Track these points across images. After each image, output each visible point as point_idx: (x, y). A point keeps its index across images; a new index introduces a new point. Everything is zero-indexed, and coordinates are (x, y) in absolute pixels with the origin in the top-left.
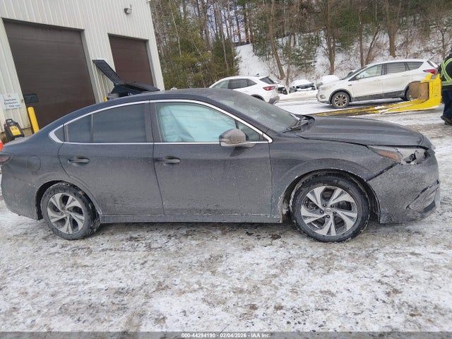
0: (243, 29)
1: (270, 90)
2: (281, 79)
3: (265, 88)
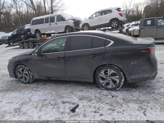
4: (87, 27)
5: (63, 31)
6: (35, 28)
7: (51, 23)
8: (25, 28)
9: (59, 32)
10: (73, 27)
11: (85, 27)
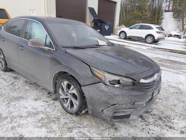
0: (172, 5)
1: (159, 33)
2: (182, 31)
3: (157, 32)
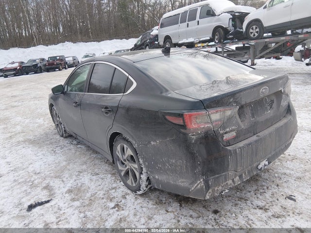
4: (256, 28)
5: (208, 38)
6: (165, 33)
7: (189, 23)
8: (151, 33)
9: (201, 39)
10: (229, 29)
11: (252, 29)
